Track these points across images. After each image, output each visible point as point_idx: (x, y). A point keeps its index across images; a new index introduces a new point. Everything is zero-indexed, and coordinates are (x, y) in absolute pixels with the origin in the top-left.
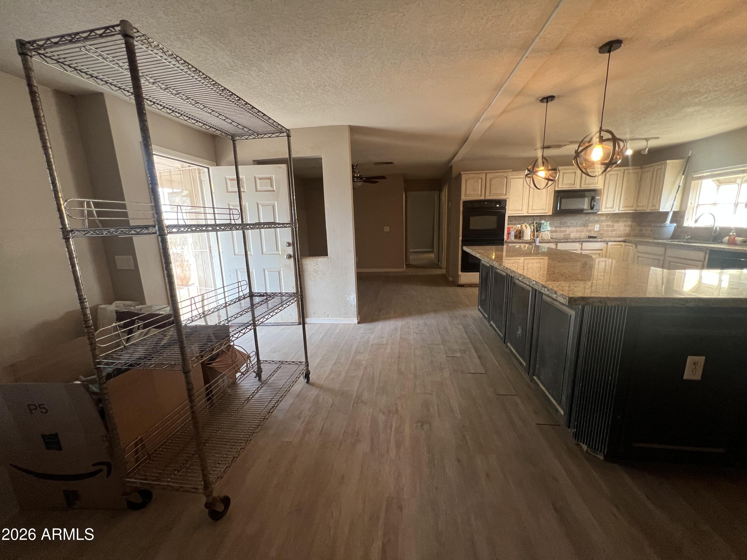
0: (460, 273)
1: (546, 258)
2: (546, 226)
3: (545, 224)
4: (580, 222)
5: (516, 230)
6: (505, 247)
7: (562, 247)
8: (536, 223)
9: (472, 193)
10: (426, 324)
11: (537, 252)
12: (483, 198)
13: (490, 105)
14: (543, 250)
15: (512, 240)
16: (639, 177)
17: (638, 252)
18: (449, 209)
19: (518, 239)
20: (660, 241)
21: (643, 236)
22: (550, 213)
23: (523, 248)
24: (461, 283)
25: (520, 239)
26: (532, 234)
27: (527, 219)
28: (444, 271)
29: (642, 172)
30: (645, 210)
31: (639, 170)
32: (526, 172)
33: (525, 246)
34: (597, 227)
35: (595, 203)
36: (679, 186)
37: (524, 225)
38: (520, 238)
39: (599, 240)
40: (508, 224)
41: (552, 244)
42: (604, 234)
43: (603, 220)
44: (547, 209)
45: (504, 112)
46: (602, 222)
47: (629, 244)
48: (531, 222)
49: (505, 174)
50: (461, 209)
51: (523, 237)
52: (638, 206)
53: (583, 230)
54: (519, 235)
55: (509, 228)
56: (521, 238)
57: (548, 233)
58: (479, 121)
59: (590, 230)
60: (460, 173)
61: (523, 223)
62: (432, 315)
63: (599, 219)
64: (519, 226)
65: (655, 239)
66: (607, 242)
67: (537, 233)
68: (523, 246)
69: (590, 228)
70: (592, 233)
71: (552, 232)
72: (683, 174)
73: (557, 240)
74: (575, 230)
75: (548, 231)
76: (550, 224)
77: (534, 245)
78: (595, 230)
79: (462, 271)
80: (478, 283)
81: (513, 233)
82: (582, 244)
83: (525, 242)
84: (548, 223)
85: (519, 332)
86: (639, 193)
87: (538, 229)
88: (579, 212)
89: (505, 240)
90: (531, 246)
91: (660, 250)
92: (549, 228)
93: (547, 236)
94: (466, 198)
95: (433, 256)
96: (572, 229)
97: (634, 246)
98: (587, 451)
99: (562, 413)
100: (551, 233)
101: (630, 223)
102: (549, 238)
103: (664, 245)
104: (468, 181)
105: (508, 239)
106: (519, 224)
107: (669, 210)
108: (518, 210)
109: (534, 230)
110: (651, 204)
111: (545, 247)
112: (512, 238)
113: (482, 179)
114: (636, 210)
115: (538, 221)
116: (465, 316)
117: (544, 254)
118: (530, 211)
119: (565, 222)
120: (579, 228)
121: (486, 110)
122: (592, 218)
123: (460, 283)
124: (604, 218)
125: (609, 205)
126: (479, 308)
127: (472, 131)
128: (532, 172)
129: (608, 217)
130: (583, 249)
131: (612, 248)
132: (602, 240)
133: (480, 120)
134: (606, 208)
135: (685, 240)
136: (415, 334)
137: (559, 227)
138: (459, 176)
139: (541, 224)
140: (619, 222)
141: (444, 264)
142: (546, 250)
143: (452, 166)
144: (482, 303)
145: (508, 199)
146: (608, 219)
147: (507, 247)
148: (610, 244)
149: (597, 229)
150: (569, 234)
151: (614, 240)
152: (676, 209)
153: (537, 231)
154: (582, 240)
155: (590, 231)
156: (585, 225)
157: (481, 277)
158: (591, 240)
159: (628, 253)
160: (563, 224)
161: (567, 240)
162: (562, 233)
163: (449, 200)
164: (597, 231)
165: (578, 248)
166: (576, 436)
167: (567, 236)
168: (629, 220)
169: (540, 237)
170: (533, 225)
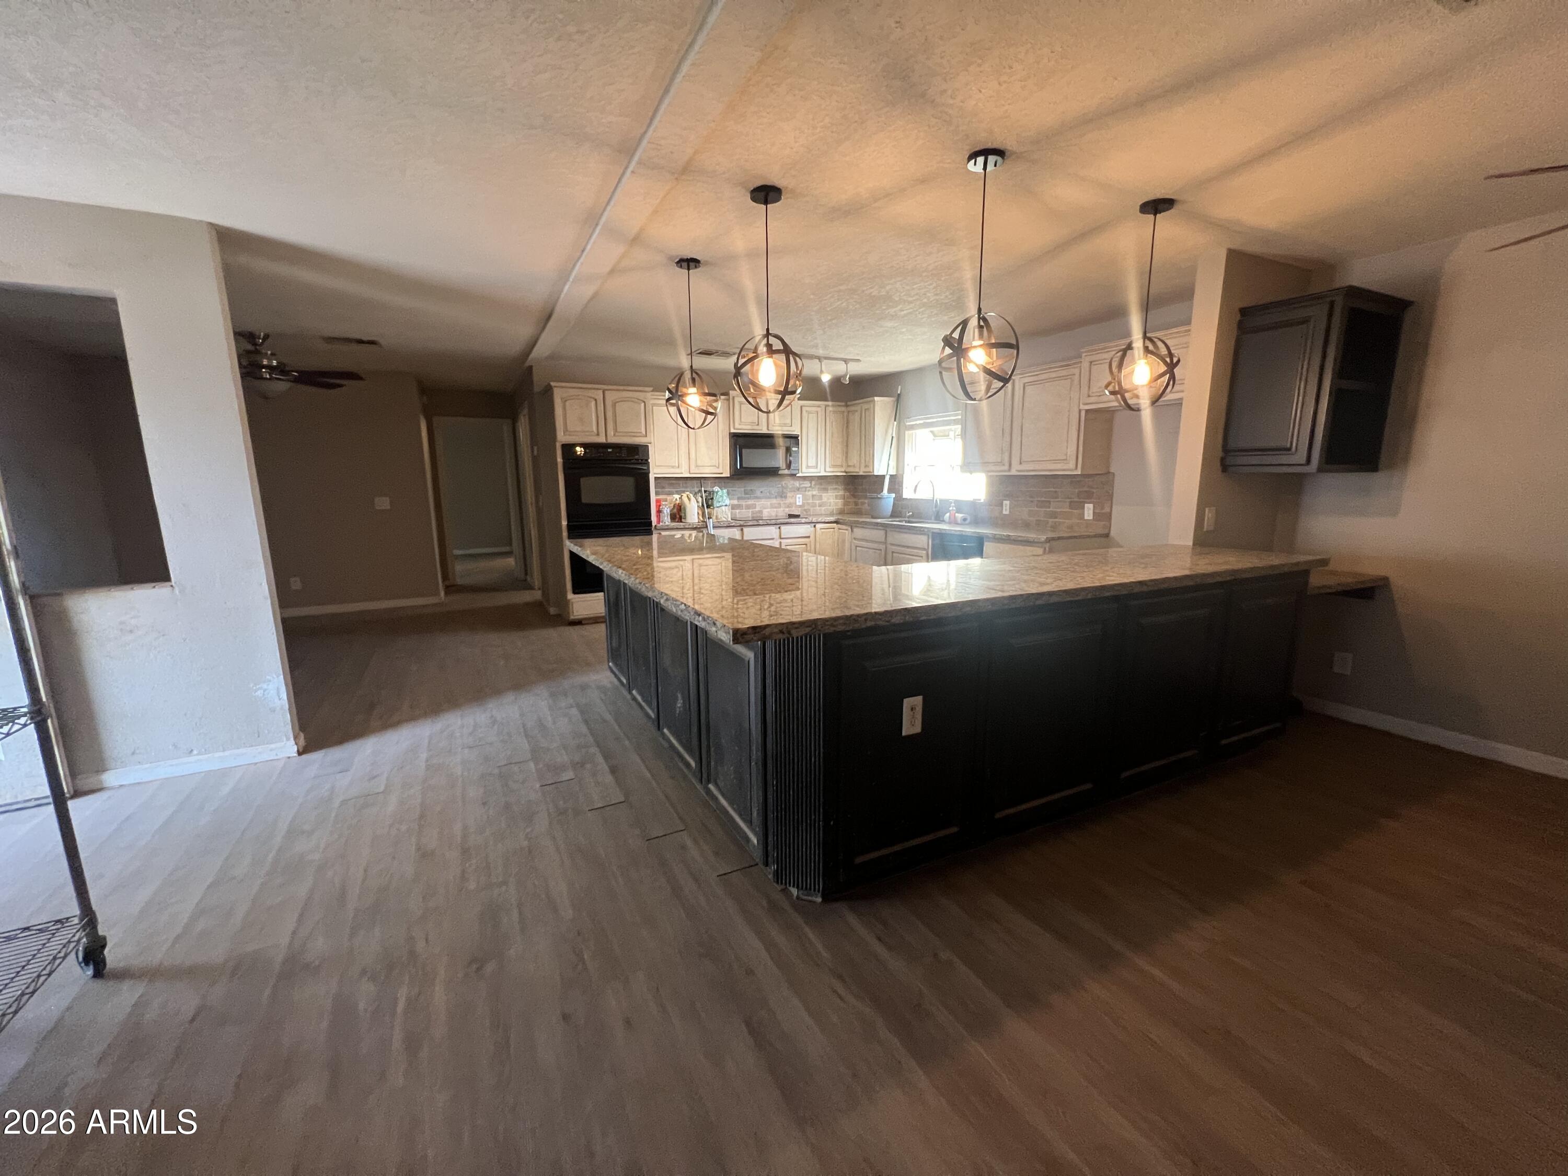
0: (570, 596)
1: (729, 556)
2: (722, 496)
3: (720, 493)
4: (774, 491)
5: (672, 505)
6: (655, 537)
7: (751, 534)
8: (705, 491)
9: (578, 429)
10: (494, 722)
11: (712, 546)
12: (601, 439)
13: (583, 251)
14: (721, 540)
15: (667, 523)
16: (845, 419)
17: (855, 539)
18: (535, 459)
19: (678, 522)
20: (879, 521)
21: (858, 513)
22: (727, 474)
23: (687, 538)
24: (576, 617)
25: (681, 522)
26: (700, 513)
27: (689, 483)
28: (537, 595)
29: (849, 412)
30: (858, 472)
31: (843, 409)
32: (667, 395)
33: (690, 535)
34: (799, 500)
35: (791, 458)
36: (893, 437)
37: (685, 495)
38: (680, 520)
39: (803, 520)
40: (657, 493)
41: (735, 529)
42: (809, 510)
43: (806, 488)
44: (721, 466)
45: (612, 272)
46: (805, 491)
47: (844, 527)
48: (697, 490)
49: (641, 395)
50: (560, 460)
51: (685, 519)
52: (849, 466)
53: (780, 504)
54: (678, 514)
55: (658, 501)
56: (683, 520)
57: (727, 511)
58: (567, 280)
59: (790, 504)
60: (549, 385)
61: (684, 492)
62: (510, 697)
63: (800, 484)
64: (677, 497)
65: (873, 517)
66: (814, 524)
67: (709, 510)
68: (688, 535)
69: (789, 501)
70: (794, 508)
71: (733, 507)
72: (895, 420)
73: (742, 523)
74: (769, 503)
75: (726, 505)
76: (728, 493)
77: (705, 531)
78: (798, 504)
79: (574, 593)
80: (603, 614)
81: (666, 511)
82: (779, 528)
83: (690, 527)
84: (725, 491)
85: (679, 704)
86: (847, 446)
87: (710, 503)
88: (771, 472)
89: (654, 524)
90: (701, 534)
91: (878, 534)
92: (727, 502)
93: (725, 516)
94: (568, 437)
95: (513, 563)
96: (763, 502)
97: (850, 529)
98: (798, 897)
99: (755, 842)
100: (732, 509)
101: (841, 493)
102: (730, 519)
103: (885, 526)
104: (567, 403)
105: (659, 522)
106: (678, 493)
107: (884, 473)
108: (673, 467)
109: (703, 505)
110: (863, 465)
111: (724, 535)
112: (667, 520)
113: (596, 400)
114: (846, 472)
115: (709, 489)
116: (584, 688)
117: (722, 549)
118: (693, 470)
119: (751, 490)
120: (774, 501)
121: (578, 260)
122: (790, 483)
123: (572, 617)
124: (807, 484)
125: (812, 462)
126: (610, 667)
127: (558, 298)
128: (675, 396)
129: (813, 483)
130: (782, 536)
131: (822, 532)
132: (807, 520)
133: (571, 280)
134: (808, 467)
135: (907, 519)
136: (466, 751)
137: (744, 498)
138: (548, 392)
139: (713, 494)
140: (828, 490)
141: (536, 580)
142: (726, 541)
143: (531, 368)
144: (614, 655)
145: (650, 443)
146: (812, 485)
147: (658, 538)
148: (819, 526)
149: (799, 502)
150: (761, 512)
151: (823, 521)
152: (892, 471)
153: (708, 507)
154: (779, 521)
155: (790, 506)
156: (782, 495)
157: (608, 602)
158: (792, 520)
159: (844, 541)
160: (749, 494)
161: (757, 522)
162: (749, 509)
163: (534, 441)
164: (800, 506)
165: (775, 537)
166: (778, 877)
167: (759, 515)
168: (840, 487)
169: (714, 518)
170: (700, 494)
